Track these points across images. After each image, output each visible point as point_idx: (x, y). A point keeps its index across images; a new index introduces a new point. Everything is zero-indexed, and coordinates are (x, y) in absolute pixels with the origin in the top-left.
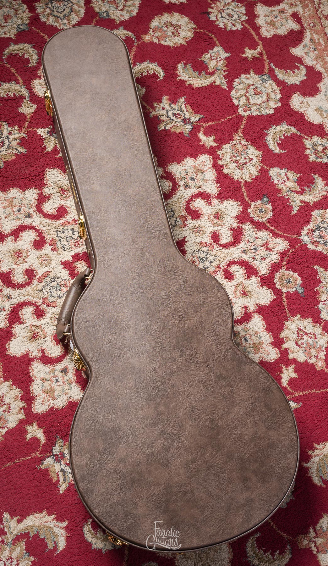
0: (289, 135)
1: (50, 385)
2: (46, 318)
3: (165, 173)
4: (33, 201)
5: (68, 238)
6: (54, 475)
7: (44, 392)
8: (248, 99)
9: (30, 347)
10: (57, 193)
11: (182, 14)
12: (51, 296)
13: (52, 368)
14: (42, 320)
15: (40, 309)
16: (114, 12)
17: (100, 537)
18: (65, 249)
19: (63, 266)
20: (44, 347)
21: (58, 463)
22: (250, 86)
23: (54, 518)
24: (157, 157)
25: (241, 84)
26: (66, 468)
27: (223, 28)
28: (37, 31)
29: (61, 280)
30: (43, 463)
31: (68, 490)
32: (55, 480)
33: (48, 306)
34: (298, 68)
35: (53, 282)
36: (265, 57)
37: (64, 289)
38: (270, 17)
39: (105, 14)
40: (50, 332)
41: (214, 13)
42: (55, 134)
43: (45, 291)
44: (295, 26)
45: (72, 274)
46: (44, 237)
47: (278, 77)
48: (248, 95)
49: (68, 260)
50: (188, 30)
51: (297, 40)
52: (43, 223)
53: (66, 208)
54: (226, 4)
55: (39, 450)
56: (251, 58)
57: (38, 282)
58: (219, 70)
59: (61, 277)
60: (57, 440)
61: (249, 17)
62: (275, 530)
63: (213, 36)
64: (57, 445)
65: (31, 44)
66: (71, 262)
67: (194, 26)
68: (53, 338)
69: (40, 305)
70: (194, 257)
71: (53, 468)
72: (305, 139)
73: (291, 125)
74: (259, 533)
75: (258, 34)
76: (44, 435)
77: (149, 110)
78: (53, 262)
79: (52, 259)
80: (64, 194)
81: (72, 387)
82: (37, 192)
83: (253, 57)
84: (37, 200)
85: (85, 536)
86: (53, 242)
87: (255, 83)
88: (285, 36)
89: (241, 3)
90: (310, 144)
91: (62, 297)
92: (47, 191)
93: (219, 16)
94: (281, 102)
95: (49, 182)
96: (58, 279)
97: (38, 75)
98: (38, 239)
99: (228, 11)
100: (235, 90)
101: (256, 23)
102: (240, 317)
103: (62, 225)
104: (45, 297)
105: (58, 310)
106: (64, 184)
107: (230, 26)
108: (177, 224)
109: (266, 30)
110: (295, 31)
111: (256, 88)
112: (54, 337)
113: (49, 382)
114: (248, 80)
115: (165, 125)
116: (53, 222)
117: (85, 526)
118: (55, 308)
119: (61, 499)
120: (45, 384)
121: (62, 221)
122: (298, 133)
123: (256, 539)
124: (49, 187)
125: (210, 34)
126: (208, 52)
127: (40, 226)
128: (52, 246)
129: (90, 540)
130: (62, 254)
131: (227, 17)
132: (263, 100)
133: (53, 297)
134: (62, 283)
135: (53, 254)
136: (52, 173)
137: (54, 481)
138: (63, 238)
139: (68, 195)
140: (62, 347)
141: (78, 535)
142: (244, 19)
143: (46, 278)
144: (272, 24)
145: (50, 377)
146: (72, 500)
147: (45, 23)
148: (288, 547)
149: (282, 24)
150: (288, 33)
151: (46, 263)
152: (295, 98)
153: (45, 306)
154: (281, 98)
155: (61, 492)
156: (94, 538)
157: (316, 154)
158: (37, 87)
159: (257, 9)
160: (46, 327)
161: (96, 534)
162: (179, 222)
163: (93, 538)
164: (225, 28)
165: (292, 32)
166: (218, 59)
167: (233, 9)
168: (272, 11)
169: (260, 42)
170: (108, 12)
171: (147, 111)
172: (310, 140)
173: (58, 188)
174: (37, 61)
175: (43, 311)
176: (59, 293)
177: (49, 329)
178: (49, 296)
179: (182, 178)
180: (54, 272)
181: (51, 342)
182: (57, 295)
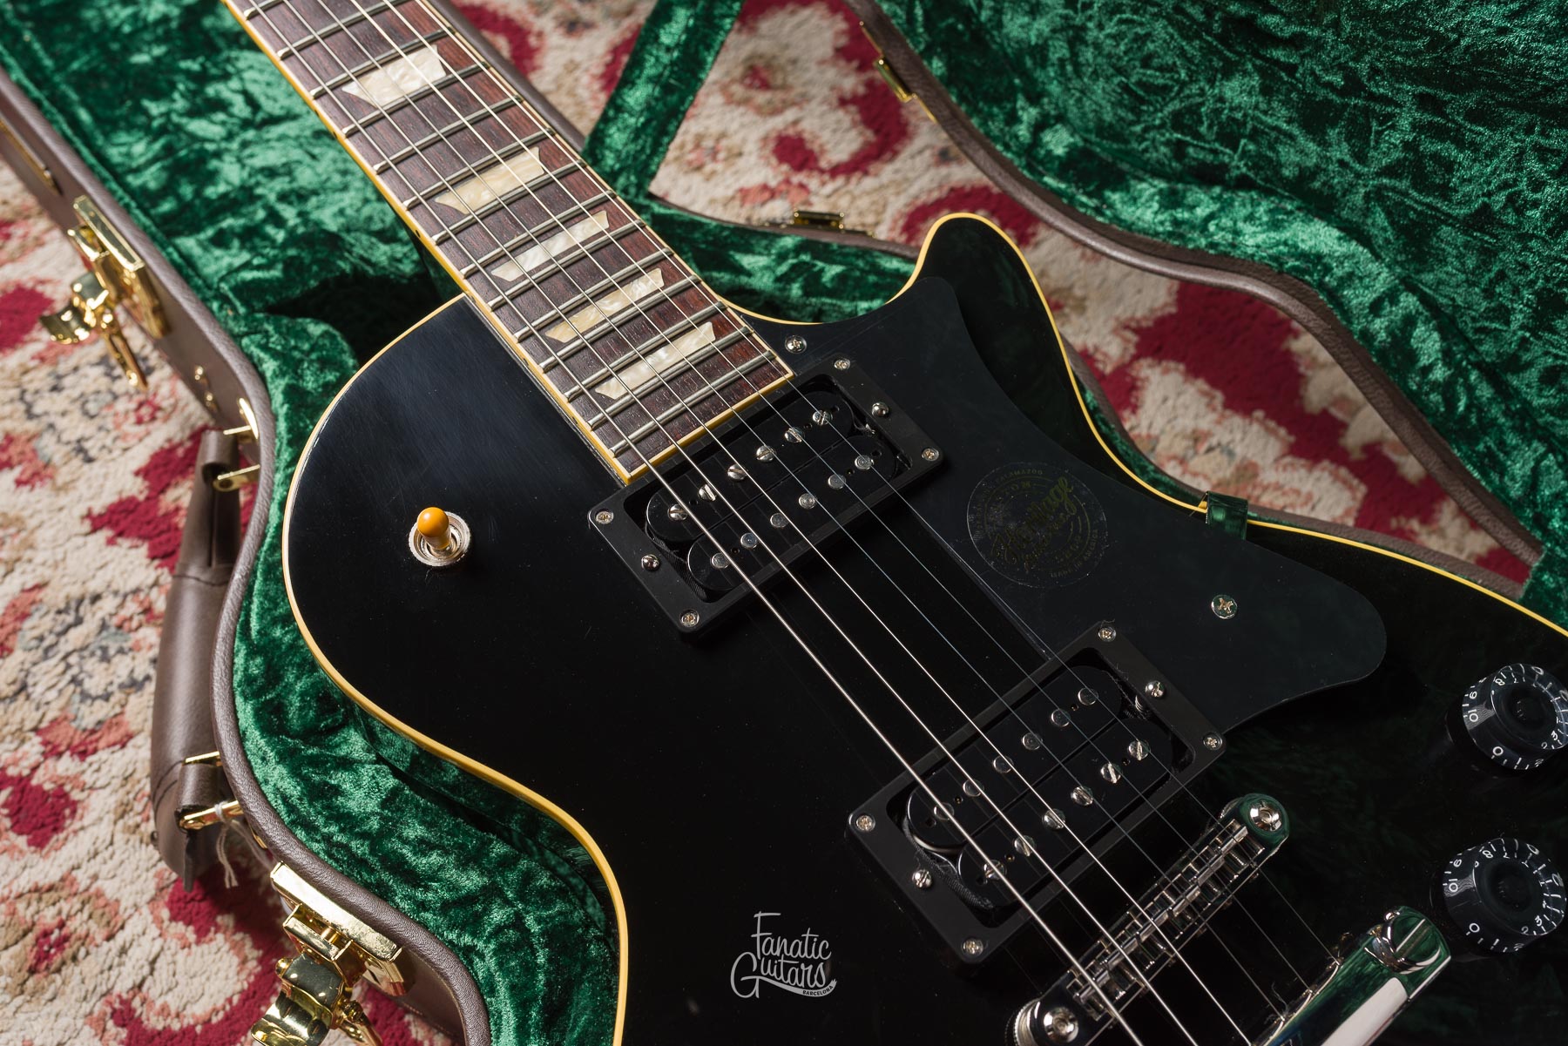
2: (86, 822)
5: (92, 407)
9: (37, 1027)
12: (85, 696)
14: (70, 845)
15: (39, 787)
18: (93, 453)
19: (104, 534)
20: (123, 986)
29: (118, 600)
33: (83, 755)
35: (69, 627)
37: (144, 633)
40: (138, 886)
43: (39, 689)
45: (168, 549)
49: (125, 495)
53: (40, 289)
59: (114, 587)
66: (141, 498)
68: (165, 913)
69: (34, 769)
78: (44, 535)
79: (32, 523)
80: (8, 240)
86: (13, 451)
91: (147, 678)
96: (99, 604)
103: (42, 360)
104: (50, 716)
112: (171, 904)
118: (124, 750)
121: (33, 347)
128: (18, 470)
130: (83, 479)
133: (94, 699)
134: (125, 613)
135: (33, 501)
138: (64, 414)
139: (33, 234)
140: (238, 936)
143: (28, 624)
153: (66, 765)
160: (105, 871)
175: (61, 794)
176: (122, 668)
177: (127, 872)
178: (69, 703)
179: (539, 9)
180: (66, 580)
181: (159, 942)
182: (117, 681)
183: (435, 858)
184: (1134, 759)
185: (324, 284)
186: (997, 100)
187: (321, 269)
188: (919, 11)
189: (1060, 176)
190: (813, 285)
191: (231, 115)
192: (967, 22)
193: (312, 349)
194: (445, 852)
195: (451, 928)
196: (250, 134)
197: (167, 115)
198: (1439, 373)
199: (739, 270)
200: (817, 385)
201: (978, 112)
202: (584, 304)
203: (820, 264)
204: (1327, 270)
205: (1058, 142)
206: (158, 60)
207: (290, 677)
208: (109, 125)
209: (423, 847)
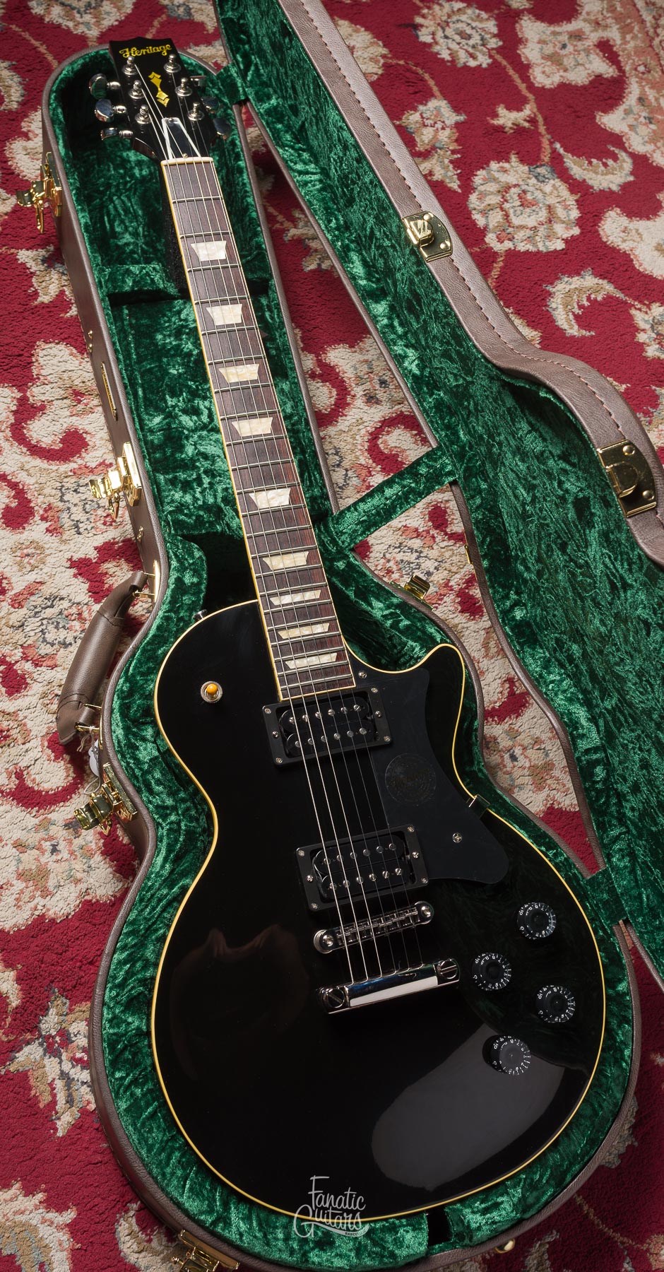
0: (599, 298)
1: (37, 859)
2: (29, 693)
3: (319, 366)
4: (4, 414)
5: (87, 506)
6: (42, 1088)
7: (20, 876)
8: (507, 216)
10: (62, 399)
11: (356, 25)
12: (44, 640)
13: (42, 817)
14: (20, 700)
15: (16, 671)
16: (203, 7)
17: (159, 1248)
18: (81, 530)
19: (74, 571)
20: (23, 764)
21: (55, 1057)
22: (510, 187)
23: (40, 1202)
24: (301, 329)
25: (491, 182)
26: (73, 1070)
27: (448, 61)
28: (23, 33)
29: (70, 604)
30: (16, 1058)
31: (77, 1127)
32: (46, 1102)
33: (36, 665)
34: (615, 158)
35: (48, 607)
36: (542, 129)
37: (77, 625)
38: (551, 45)
39: (182, 9)
40: (40, 728)
41: (427, 27)
42: (59, 265)
43: (28, 629)
44: (607, 70)
45: (97, 591)
46: (30, 501)
47: (572, 173)
48: (506, 206)
49: (88, 556)
50: (371, 59)
51: (611, 98)
52: (27, 467)
53: (84, 435)
54: (453, 12)
55: (5, 1024)
56: (511, 128)
57: (13, 606)
58: (440, 149)
59: (70, 598)
60: (53, 998)
61: (504, 42)
62: (593, 1224)
63: (427, 76)
64: (52, 1011)
65: (8, 60)
66: (94, 561)
67: (385, 51)
68: (46, 744)
69: (17, 662)
70: (389, 561)
71: (40, 1071)
72: (636, 308)
73: (602, 277)
74: (555, 1232)
75: (526, 79)
76: (19, 987)
77: (282, 224)
78: (50, 560)
79: (47, 552)
80: (79, 403)
81: (93, 866)
82: (13, 395)
83: (515, 127)
84: (15, 413)
85: (121, 1246)
86: (50, 513)
87: (521, 183)
88: (584, 87)
89: (486, 11)
90: (646, 321)
91: (70, 644)
92: (37, 393)
93: (440, 34)
94: (580, 227)
95: (43, 372)
96: (61, 602)
97: (23, 130)
98: (13, 505)
99: (459, 25)
100: (477, 193)
101: (519, 56)
102: (498, 704)
103: (75, 473)
104: (28, 643)
105: (60, 675)
106: (79, 380)
107: (463, 58)
108: (348, 484)
109: (544, 72)
110: (606, 79)
111: (524, 192)
112: (49, 741)
113: (35, 852)
114: (506, 175)
115: (320, 259)
116: (51, 467)
117: (122, 1221)
118: (54, 671)
119: (59, 1150)
120: (24, 857)
121: (73, 465)
122: (620, 295)
123: (547, 1246)
124: (44, 384)
125: (420, 72)
126: (415, 109)
127: (20, 475)
128: (49, 523)
129: (133, 1259)
130: (73, 541)
131: (457, 38)
132: (541, 219)
133: (48, 643)
134: (70, 611)
135: (51, 542)
136: (51, 352)
137: (41, 1105)
138: (75, 505)
139: (91, 405)
140: (69, 765)
141: (103, 1244)
142: (495, 46)
143: (32, 598)
144: (555, 59)
145: (37, 839)
146: (89, 1153)
147: (41, 18)
148: (626, 1265)
149: (576, 61)
150: (591, 82)
151: (32, 561)
152: (609, 219)
153: (28, 666)
154: (579, 217)
155: (60, 1134)
156: (143, 1254)
157: (659, 343)
158: (18, 157)
159: (521, 26)
160: (30, 716)
161: (150, 1241)
162: (354, 479)
163: (140, 1252)
164: (453, 61)
165: (598, 79)
166: (439, 125)
167: (469, 22)
168: (554, 33)
169: (531, 97)
170: (188, 6)
171: (278, 226)
172: (646, 313)
173: (66, 389)
174: (20, 100)
175: (23, 677)
176: (62, 634)
177: (38, 721)
178: (37, 640)
179: (359, 380)
180: (53, 585)
181: (40, 754)
182: (58, 640)
183: (160, 788)
184: (396, 874)
185: (208, 533)
186: (503, 587)
187: (209, 527)
188: (488, 539)
189: (512, 630)
190: (395, 626)
191: (200, 420)
192: (505, 553)
193: (193, 564)
194: (165, 788)
195: (157, 814)
196: (204, 433)
197: (174, 407)
198: (599, 786)
199: (370, 605)
200: (361, 695)
201: (493, 587)
202: (296, 627)
203: (403, 617)
204: (577, 729)
205: (519, 614)
206: (180, 375)
207: (136, 697)
208: (149, 403)
209: (158, 782)
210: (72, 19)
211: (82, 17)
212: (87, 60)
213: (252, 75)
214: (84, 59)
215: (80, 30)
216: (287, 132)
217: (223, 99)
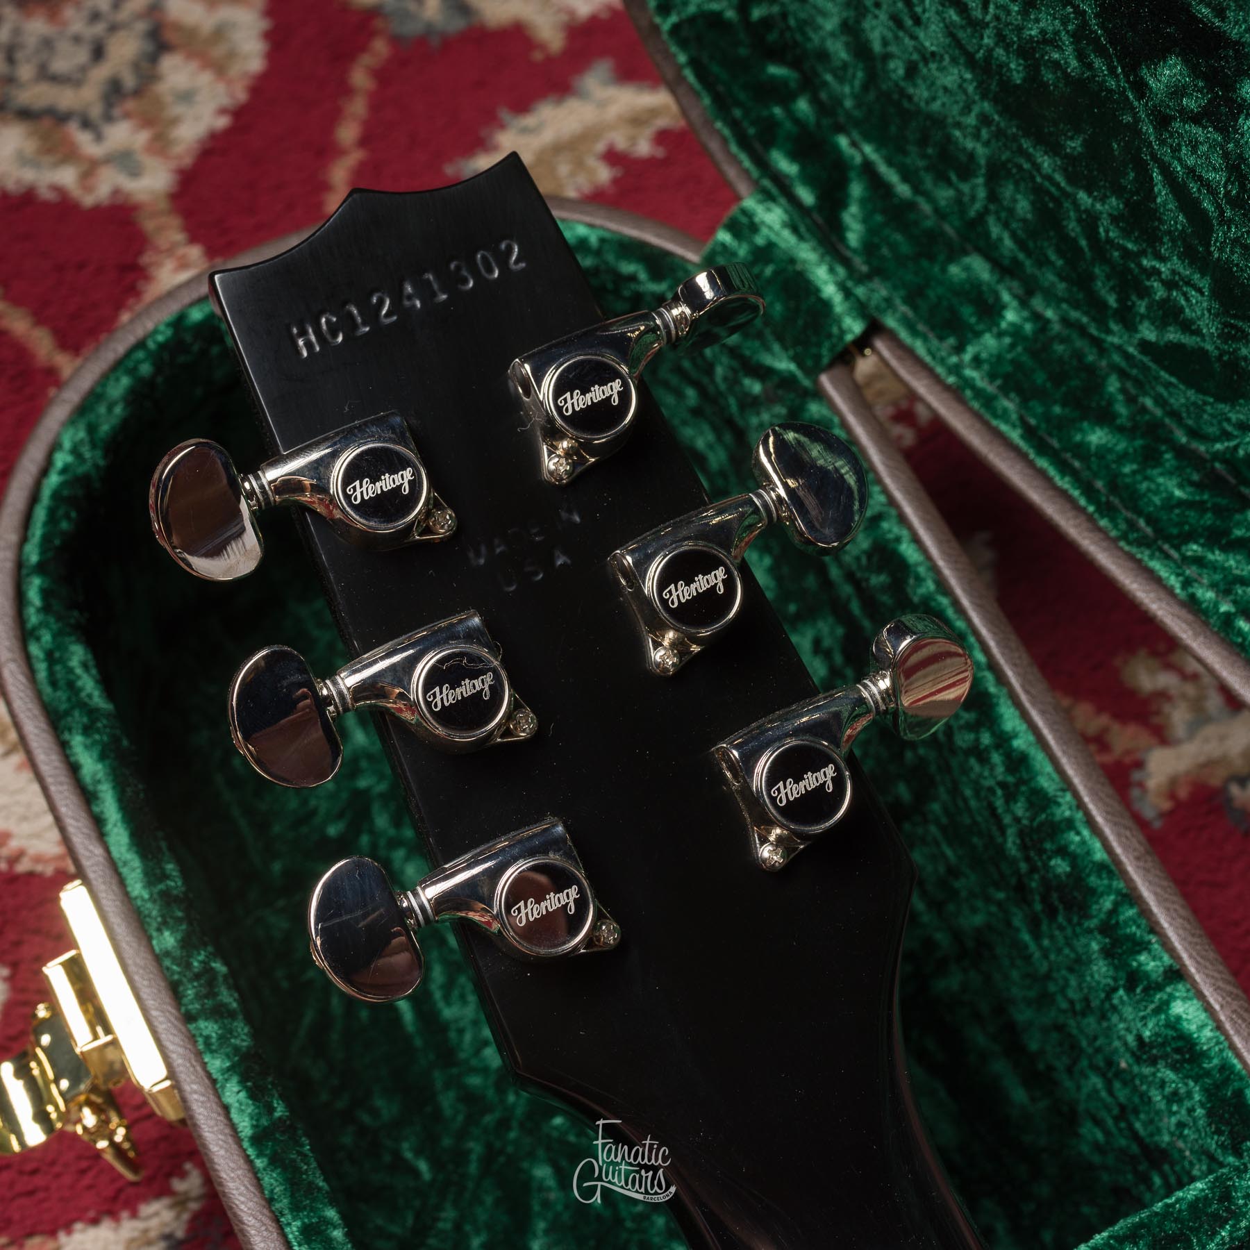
39: (437, 6)
210: (69, 154)
211: (99, 137)
212: (146, 369)
213: (866, 220)
214: (132, 372)
215: (105, 186)
216: (1149, 458)
217: (766, 360)
